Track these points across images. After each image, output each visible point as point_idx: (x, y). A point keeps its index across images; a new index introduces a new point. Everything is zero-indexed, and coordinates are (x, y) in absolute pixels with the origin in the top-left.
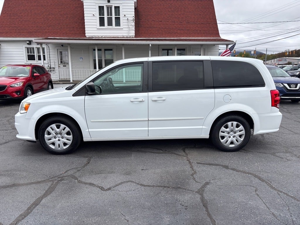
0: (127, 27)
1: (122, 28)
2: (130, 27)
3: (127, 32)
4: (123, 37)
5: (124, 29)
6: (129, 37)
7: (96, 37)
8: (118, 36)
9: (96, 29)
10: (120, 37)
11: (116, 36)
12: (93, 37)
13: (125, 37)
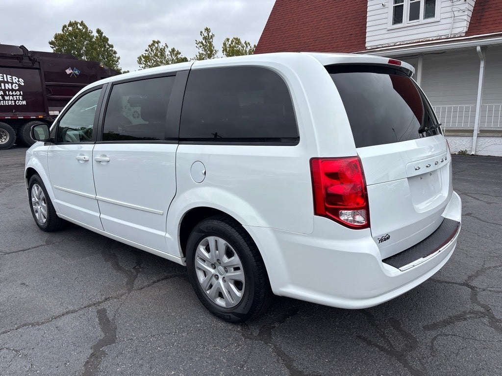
0: (449, 15)
1: (438, 19)
2: (456, 14)
3: (449, 26)
4: (438, 38)
5: (443, 22)
6: (452, 36)
7: (385, 46)
8: (428, 39)
9: (385, 31)
10: (432, 40)
11: (423, 40)
12: (379, 46)
13: (443, 37)
